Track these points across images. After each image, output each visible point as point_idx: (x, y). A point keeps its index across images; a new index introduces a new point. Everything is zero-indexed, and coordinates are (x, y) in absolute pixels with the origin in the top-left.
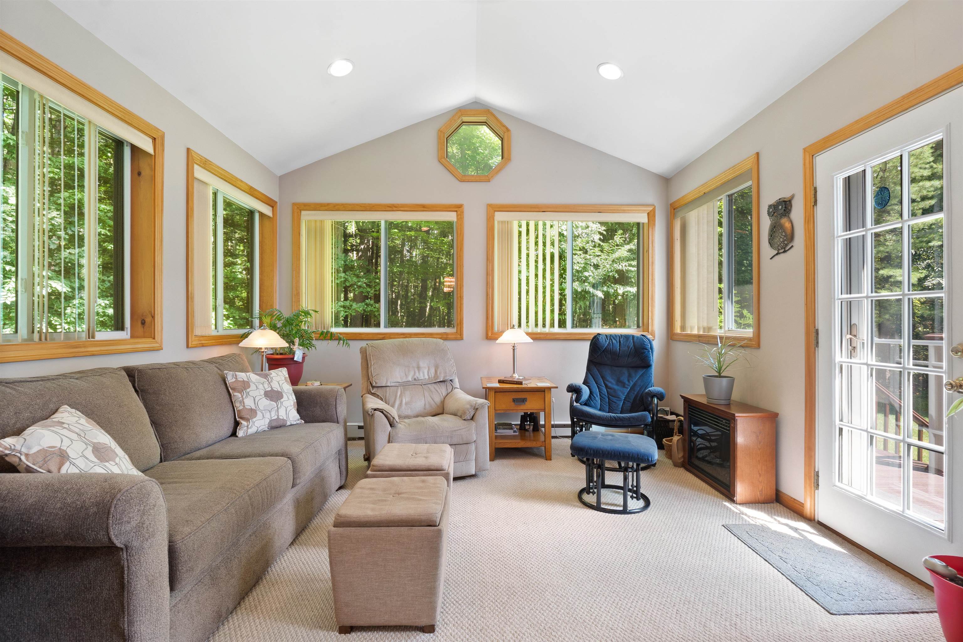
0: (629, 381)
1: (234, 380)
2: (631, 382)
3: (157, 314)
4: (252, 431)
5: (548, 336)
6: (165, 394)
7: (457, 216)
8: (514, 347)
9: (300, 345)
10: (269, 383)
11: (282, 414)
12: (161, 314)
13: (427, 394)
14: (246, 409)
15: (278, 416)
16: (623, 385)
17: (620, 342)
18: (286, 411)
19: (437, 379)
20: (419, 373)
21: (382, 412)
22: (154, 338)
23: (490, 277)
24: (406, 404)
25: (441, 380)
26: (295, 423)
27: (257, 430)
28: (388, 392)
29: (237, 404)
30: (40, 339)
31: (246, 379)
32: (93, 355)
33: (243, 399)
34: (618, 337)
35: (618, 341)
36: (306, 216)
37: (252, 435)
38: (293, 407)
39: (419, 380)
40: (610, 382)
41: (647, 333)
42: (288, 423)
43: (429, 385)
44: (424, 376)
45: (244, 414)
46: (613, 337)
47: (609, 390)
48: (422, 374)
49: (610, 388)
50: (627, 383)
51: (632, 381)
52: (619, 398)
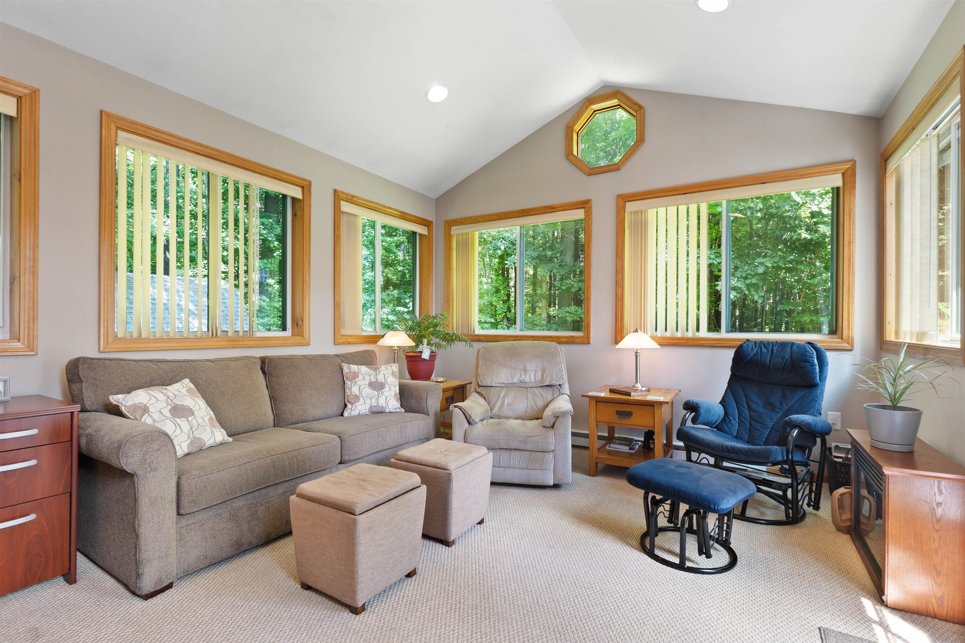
0: (781, 404)
1: (348, 371)
2: (784, 405)
3: (306, 319)
4: (355, 413)
5: (689, 342)
6: (284, 377)
7: (585, 212)
8: (636, 353)
9: (428, 345)
10: (376, 375)
11: (382, 402)
12: (309, 318)
13: (530, 396)
14: (352, 394)
15: (378, 403)
16: (773, 408)
17: (772, 351)
18: (386, 399)
19: (542, 383)
20: (525, 375)
21: (461, 409)
22: (303, 337)
23: (620, 275)
24: (508, 405)
25: (547, 384)
26: (394, 411)
27: (359, 413)
28: (492, 392)
29: (347, 391)
30: (212, 335)
31: (356, 371)
32: (249, 347)
33: (351, 387)
34: (771, 345)
35: (770, 349)
36: (455, 231)
37: (353, 417)
38: (393, 397)
39: (525, 383)
40: (756, 403)
41: (840, 340)
42: (387, 411)
43: (535, 388)
44: (530, 379)
45: (350, 398)
46: (764, 345)
47: (752, 413)
48: (528, 377)
49: (754, 411)
50: (778, 405)
51: (787, 404)
52: (764, 424)
